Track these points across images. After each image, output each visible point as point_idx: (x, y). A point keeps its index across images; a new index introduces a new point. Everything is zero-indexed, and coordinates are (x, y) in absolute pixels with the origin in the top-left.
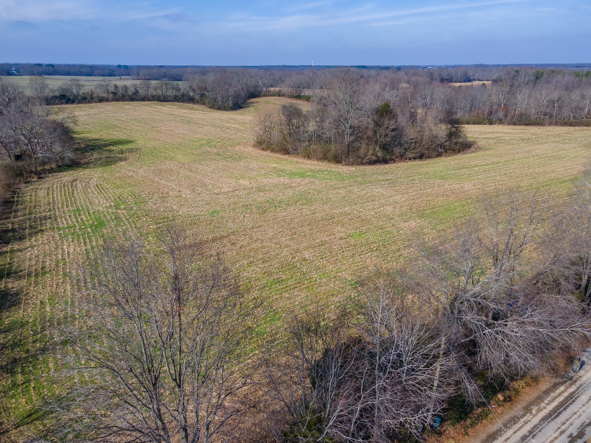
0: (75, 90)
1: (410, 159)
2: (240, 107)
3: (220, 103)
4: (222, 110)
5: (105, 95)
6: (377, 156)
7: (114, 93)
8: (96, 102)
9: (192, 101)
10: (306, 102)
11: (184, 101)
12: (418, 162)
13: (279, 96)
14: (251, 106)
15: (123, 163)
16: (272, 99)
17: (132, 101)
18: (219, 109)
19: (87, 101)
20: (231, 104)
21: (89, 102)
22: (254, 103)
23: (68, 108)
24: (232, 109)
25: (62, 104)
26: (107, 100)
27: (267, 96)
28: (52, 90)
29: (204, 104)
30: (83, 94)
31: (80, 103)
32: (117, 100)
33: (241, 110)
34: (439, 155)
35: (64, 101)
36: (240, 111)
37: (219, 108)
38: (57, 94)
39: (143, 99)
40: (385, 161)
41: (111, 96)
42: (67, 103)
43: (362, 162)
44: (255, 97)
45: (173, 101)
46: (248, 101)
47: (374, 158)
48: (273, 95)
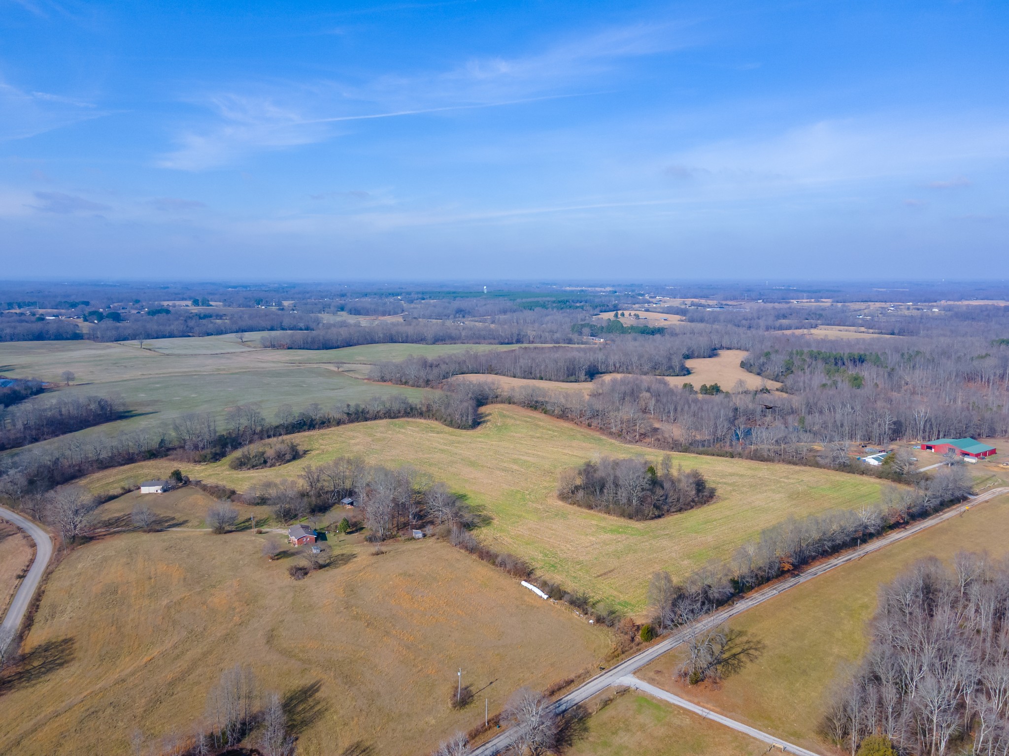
0: (312, 413)
1: (673, 512)
2: (479, 424)
5: (341, 417)
6: (654, 513)
7: (348, 414)
8: (335, 426)
10: (544, 415)
11: (413, 416)
12: (679, 516)
13: (510, 403)
14: (487, 420)
16: (504, 409)
17: (366, 421)
20: (470, 422)
21: (328, 427)
22: (487, 416)
24: (472, 427)
25: (304, 430)
26: (344, 422)
29: (436, 419)
30: (321, 417)
31: (321, 429)
32: (352, 421)
33: (479, 428)
34: (692, 507)
35: (306, 427)
36: (479, 430)
37: (459, 427)
38: (298, 420)
39: (376, 417)
40: (659, 517)
41: (346, 417)
42: (309, 429)
43: (646, 518)
44: (483, 405)
45: (402, 417)
46: (480, 413)
48: (502, 402)
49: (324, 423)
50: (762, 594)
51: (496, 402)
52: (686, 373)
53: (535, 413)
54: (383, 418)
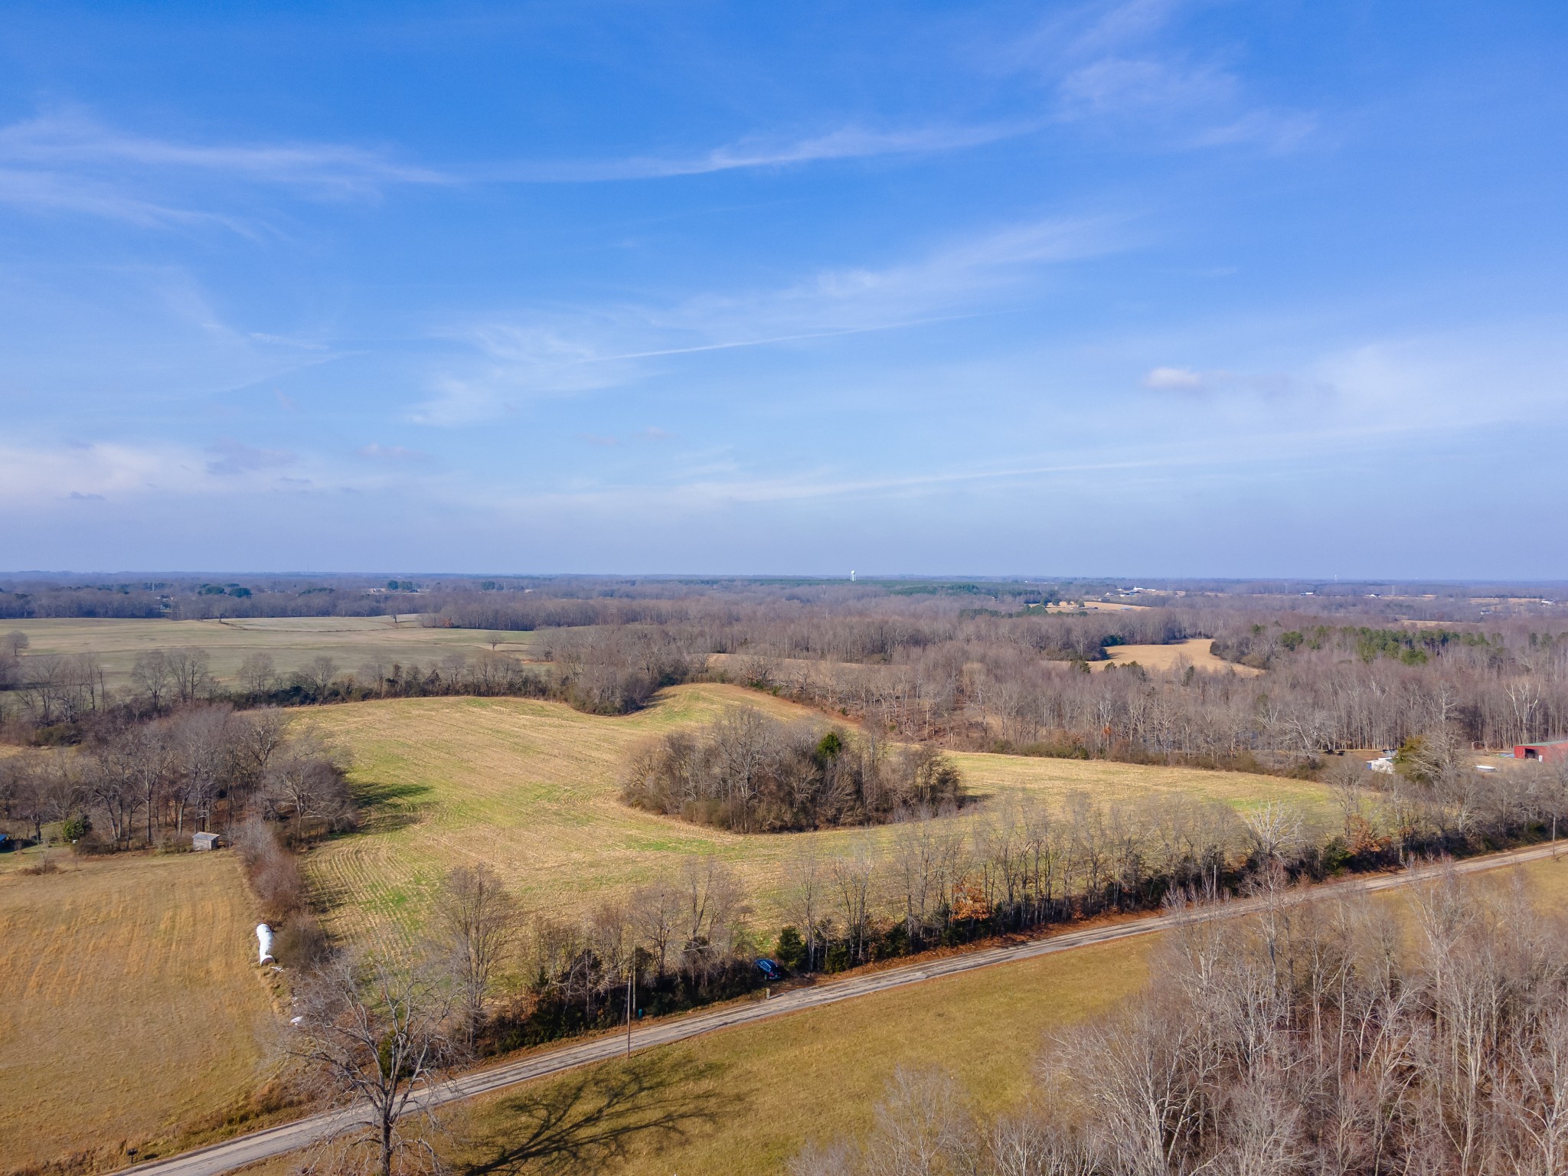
0: (321, 677)
2: (640, 708)
3: (597, 701)
4: (599, 713)
5: (375, 686)
6: (782, 820)
7: (392, 682)
8: (356, 700)
9: (544, 695)
10: (772, 697)
11: (526, 694)
13: (723, 682)
14: (660, 705)
15: (417, 827)
16: (704, 690)
17: (425, 696)
18: (594, 712)
19: (339, 697)
20: (618, 703)
21: (343, 700)
22: (667, 698)
23: (303, 712)
24: (619, 711)
25: (293, 705)
26: (377, 695)
27: (698, 681)
28: (279, 680)
29: (566, 700)
30: (334, 684)
31: (326, 703)
32: (396, 695)
33: (637, 713)
35: (297, 699)
36: (636, 716)
38: (287, 686)
39: (448, 691)
41: (385, 686)
42: (302, 703)
44: (673, 684)
45: (504, 694)
46: (657, 693)
47: (778, 823)
48: (711, 680)
49: (338, 695)
50: (874, 980)
51: (702, 681)
52: (1098, 656)
53: (758, 694)
54: (462, 694)
